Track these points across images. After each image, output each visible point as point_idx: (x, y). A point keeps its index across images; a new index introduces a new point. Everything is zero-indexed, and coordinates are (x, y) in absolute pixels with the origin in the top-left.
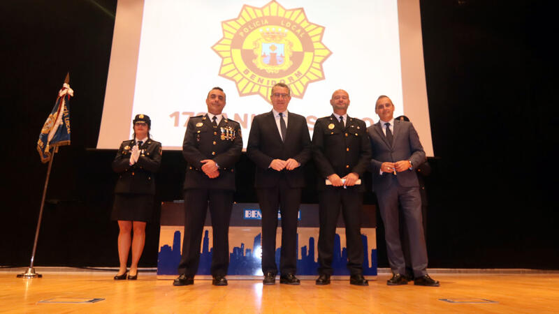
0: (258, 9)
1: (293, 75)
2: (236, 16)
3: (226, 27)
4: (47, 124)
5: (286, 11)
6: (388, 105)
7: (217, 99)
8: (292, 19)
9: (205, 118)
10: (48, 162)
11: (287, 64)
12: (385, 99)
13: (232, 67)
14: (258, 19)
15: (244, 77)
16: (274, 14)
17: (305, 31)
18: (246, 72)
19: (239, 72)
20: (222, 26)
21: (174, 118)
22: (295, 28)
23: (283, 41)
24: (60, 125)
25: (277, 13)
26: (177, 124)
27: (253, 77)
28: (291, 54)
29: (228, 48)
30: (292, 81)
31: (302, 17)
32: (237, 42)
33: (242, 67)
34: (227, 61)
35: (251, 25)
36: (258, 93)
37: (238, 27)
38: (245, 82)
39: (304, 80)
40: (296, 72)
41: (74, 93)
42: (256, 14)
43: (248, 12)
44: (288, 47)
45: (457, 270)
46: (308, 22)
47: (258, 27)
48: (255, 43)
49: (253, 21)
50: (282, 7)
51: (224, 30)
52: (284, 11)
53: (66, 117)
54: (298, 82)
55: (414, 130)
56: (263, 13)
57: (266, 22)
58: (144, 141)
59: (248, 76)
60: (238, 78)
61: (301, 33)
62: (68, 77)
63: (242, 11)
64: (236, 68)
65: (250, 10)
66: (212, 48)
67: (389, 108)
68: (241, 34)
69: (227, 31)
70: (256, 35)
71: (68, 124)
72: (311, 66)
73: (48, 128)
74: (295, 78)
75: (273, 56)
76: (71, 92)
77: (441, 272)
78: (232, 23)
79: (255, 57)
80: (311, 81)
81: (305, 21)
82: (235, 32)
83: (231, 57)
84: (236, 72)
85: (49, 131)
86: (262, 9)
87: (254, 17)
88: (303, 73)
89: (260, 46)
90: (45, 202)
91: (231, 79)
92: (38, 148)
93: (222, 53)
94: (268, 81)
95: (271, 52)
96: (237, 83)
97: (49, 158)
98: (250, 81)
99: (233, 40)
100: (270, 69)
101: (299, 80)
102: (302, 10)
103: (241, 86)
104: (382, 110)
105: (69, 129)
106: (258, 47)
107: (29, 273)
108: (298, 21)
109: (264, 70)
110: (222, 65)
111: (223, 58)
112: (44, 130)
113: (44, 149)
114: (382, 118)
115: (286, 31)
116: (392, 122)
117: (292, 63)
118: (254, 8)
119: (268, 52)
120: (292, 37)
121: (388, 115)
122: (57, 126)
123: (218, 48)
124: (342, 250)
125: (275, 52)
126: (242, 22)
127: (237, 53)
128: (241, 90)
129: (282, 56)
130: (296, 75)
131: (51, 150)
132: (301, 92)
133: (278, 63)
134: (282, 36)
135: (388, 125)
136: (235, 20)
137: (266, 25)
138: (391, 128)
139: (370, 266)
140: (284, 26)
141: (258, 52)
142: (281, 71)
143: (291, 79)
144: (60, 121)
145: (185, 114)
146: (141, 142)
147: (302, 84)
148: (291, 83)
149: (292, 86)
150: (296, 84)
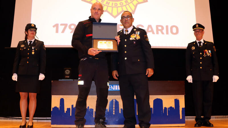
15: (98, 1)
21: (55, 27)
26: (57, 31)
27: (103, 1)
30: (127, 3)
36: (106, 11)
54: (131, 4)
58: (33, 41)
77: (218, 118)
80: (139, 3)
91: (89, 2)
94: (113, 4)
124: (164, 109)
132: (133, 9)
139: (181, 118)
145: (62, 25)
146: (31, 42)
147: (134, 5)
148: (127, 5)
149: (127, 6)
150: (130, 5)
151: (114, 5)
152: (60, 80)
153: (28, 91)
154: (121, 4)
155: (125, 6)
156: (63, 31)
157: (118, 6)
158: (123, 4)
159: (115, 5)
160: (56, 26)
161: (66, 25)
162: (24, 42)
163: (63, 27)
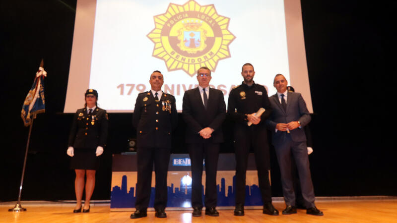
0: (180, 6)
1: (207, 55)
2: (164, 12)
3: (157, 20)
4: (28, 98)
5: (201, 7)
6: (282, 81)
7: (157, 79)
8: (206, 13)
9: (149, 94)
10: (29, 126)
11: (202, 47)
12: (280, 77)
13: (162, 49)
14: (180, 13)
15: (171, 57)
16: (192, 9)
17: (215, 22)
18: (173, 53)
19: (167, 54)
20: (154, 19)
22: (208, 19)
23: (200, 30)
24: (37, 99)
25: (195, 9)
26: (122, 93)
27: (177, 56)
28: (205, 39)
29: (159, 35)
30: (207, 59)
31: (213, 11)
32: (165, 31)
33: (170, 49)
34: (159, 45)
35: (175, 18)
36: (182, 68)
37: (166, 20)
38: (172, 60)
39: (216, 58)
40: (209, 52)
41: (47, 74)
42: (179, 10)
43: (173, 9)
44: (203, 34)
45: (333, 197)
46: (217, 14)
47: (180, 20)
48: (179, 32)
49: (177, 15)
50: (198, 4)
51: (155, 23)
52: (199, 7)
53: (42, 92)
54: (211, 60)
55: (302, 99)
56: (184, 9)
57: (187, 15)
58: (93, 109)
59: (174, 56)
60: (167, 57)
61: (212, 23)
62: (42, 62)
63: (168, 8)
64: (165, 51)
65: (174, 7)
66: (147, 36)
67: (283, 83)
68: (169, 25)
69: (157, 23)
70: (179, 25)
71: (43, 97)
72: (220, 48)
73: (29, 100)
74: (209, 57)
75: (192, 40)
76: (45, 73)
78: (162, 17)
79: (179, 42)
80: (221, 59)
81: (215, 15)
82: (163, 23)
83: (161, 42)
84: (165, 53)
85: (30, 103)
86: (183, 6)
87: (177, 12)
88: (215, 53)
89: (183, 34)
90: (28, 154)
91: (162, 58)
92: (22, 116)
93: (154, 40)
94: (189, 60)
95: (190, 37)
96: (166, 62)
97: (30, 123)
98: (175, 60)
99: (162, 30)
100: (190, 51)
101: (212, 58)
102: (213, 6)
103: (169, 63)
104: (278, 85)
105: (44, 101)
106: (181, 34)
107: (17, 208)
108: (210, 14)
109: (186, 52)
110: (155, 49)
111: (155, 43)
112: (26, 102)
113: (26, 116)
114: (279, 91)
115: (201, 21)
116: (286, 94)
117: (206, 46)
118: (177, 6)
119: (188, 38)
120: (206, 26)
121: (283, 88)
122: (35, 99)
123: (151, 36)
125: (193, 38)
126: (169, 16)
127: (165, 39)
128: (169, 66)
129: (199, 41)
130: (209, 54)
131: (31, 117)
132: (214, 67)
133: (196, 45)
134: (199, 25)
135: (283, 96)
136: (164, 15)
137: (187, 18)
138: (285, 98)
140: (200, 18)
141: (181, 38)
142: (198, 52)
143: (205, 57)
144: (37, 96)
145: (128, 85)
146: (91, 110)
147: (214, 61)
148: (206, 61)
149: (207, 63)
150: (209, 61)
151: (190, 62)
152: (122, 154)
153: (85, 167)
154: (200, 60)
155: (204, 62)
156: (129, 93)
157: (195, 62)
158: (201, 60)
159: (192, 62)
160: (121, 86)
161: (133, 86)
162: (83, 111)
163: (129, 88)
